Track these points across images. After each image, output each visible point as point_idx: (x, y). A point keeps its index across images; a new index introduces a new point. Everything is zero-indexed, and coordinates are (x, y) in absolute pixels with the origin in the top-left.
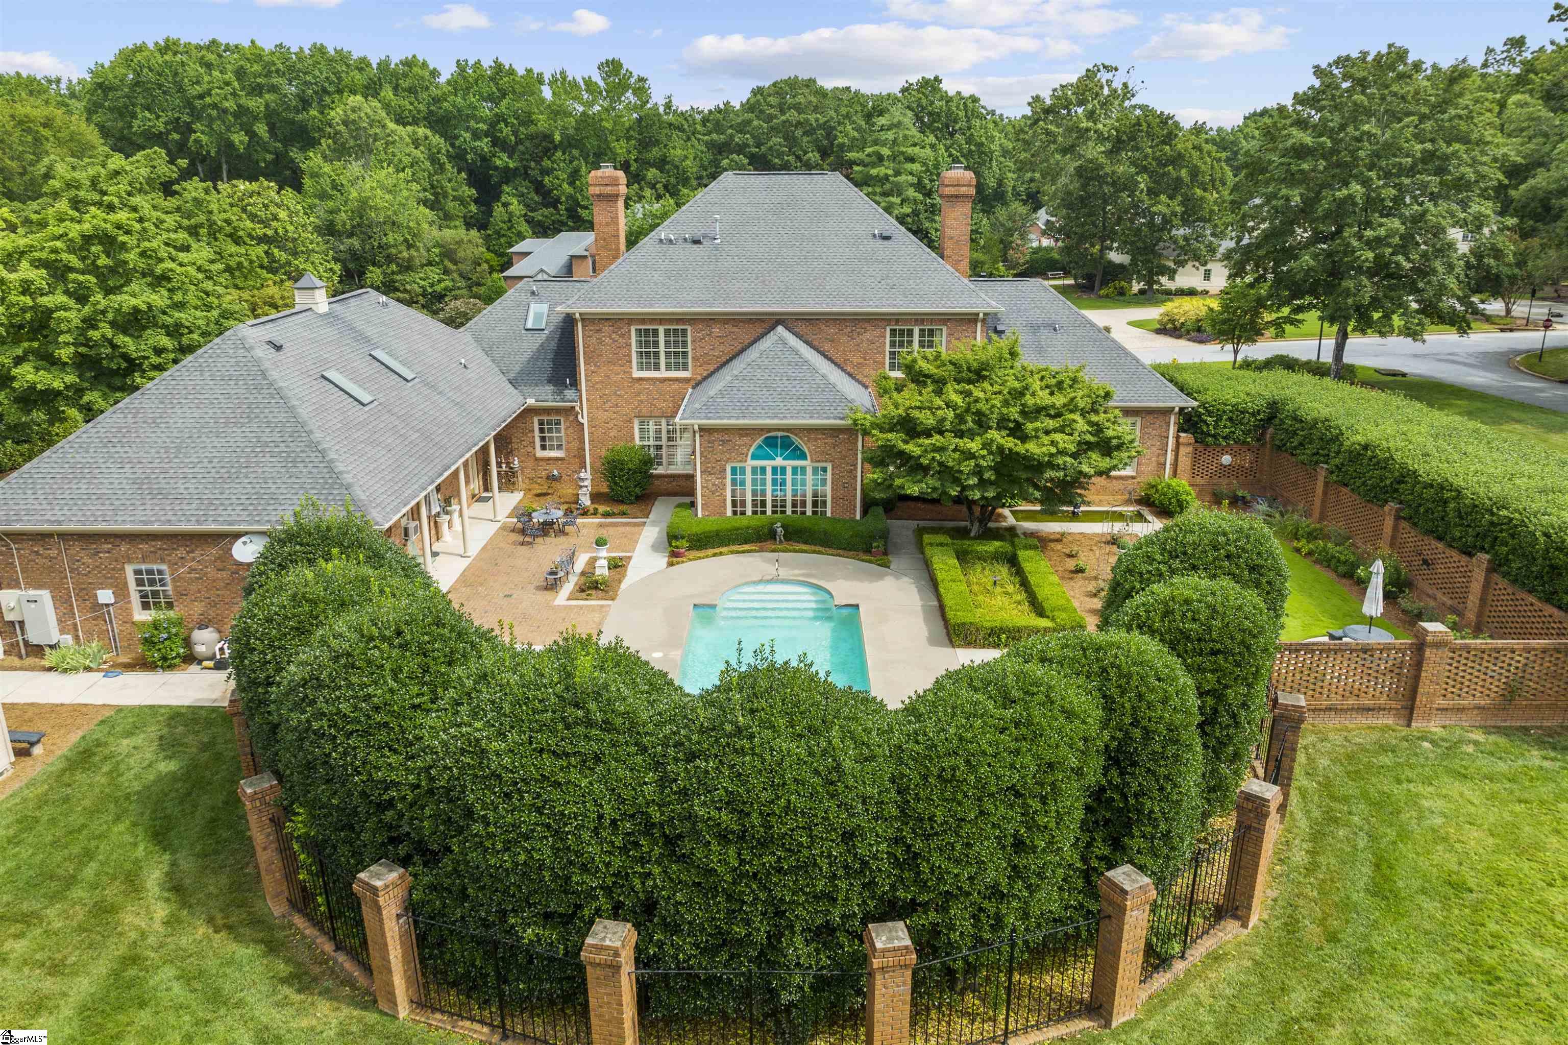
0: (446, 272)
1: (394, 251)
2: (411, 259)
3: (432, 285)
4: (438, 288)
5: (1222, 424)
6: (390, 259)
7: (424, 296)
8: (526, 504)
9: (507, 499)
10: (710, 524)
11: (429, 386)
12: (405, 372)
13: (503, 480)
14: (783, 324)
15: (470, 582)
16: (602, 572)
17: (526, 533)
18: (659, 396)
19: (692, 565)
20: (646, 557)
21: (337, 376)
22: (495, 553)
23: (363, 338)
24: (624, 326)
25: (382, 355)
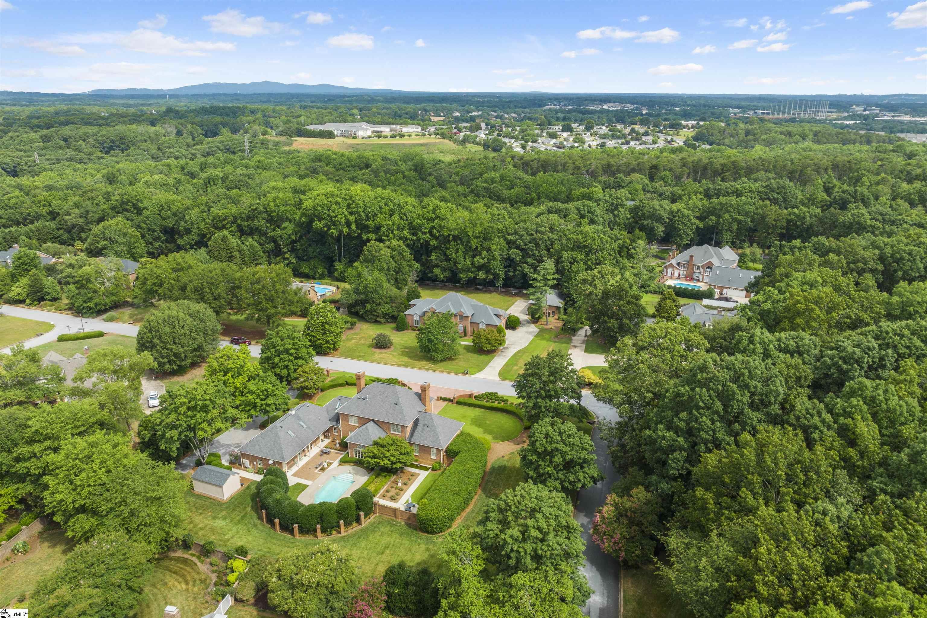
5: (451, 453)
8: (329, 444)
9: (327, 441)
10: (347, 459)
11: (308, 428)
12: (304, 426)
13: (327, 437)
14: (373, 421)
15: (307, 464)
16: (326, 466)
17: (323, 453)
18: (353, 428)
19: (341, 467)
20: (336, 463)
21: (290, 432)
22: (315, 457)
23: (299, 418)
24: (347, 415)
25: (301, 423)
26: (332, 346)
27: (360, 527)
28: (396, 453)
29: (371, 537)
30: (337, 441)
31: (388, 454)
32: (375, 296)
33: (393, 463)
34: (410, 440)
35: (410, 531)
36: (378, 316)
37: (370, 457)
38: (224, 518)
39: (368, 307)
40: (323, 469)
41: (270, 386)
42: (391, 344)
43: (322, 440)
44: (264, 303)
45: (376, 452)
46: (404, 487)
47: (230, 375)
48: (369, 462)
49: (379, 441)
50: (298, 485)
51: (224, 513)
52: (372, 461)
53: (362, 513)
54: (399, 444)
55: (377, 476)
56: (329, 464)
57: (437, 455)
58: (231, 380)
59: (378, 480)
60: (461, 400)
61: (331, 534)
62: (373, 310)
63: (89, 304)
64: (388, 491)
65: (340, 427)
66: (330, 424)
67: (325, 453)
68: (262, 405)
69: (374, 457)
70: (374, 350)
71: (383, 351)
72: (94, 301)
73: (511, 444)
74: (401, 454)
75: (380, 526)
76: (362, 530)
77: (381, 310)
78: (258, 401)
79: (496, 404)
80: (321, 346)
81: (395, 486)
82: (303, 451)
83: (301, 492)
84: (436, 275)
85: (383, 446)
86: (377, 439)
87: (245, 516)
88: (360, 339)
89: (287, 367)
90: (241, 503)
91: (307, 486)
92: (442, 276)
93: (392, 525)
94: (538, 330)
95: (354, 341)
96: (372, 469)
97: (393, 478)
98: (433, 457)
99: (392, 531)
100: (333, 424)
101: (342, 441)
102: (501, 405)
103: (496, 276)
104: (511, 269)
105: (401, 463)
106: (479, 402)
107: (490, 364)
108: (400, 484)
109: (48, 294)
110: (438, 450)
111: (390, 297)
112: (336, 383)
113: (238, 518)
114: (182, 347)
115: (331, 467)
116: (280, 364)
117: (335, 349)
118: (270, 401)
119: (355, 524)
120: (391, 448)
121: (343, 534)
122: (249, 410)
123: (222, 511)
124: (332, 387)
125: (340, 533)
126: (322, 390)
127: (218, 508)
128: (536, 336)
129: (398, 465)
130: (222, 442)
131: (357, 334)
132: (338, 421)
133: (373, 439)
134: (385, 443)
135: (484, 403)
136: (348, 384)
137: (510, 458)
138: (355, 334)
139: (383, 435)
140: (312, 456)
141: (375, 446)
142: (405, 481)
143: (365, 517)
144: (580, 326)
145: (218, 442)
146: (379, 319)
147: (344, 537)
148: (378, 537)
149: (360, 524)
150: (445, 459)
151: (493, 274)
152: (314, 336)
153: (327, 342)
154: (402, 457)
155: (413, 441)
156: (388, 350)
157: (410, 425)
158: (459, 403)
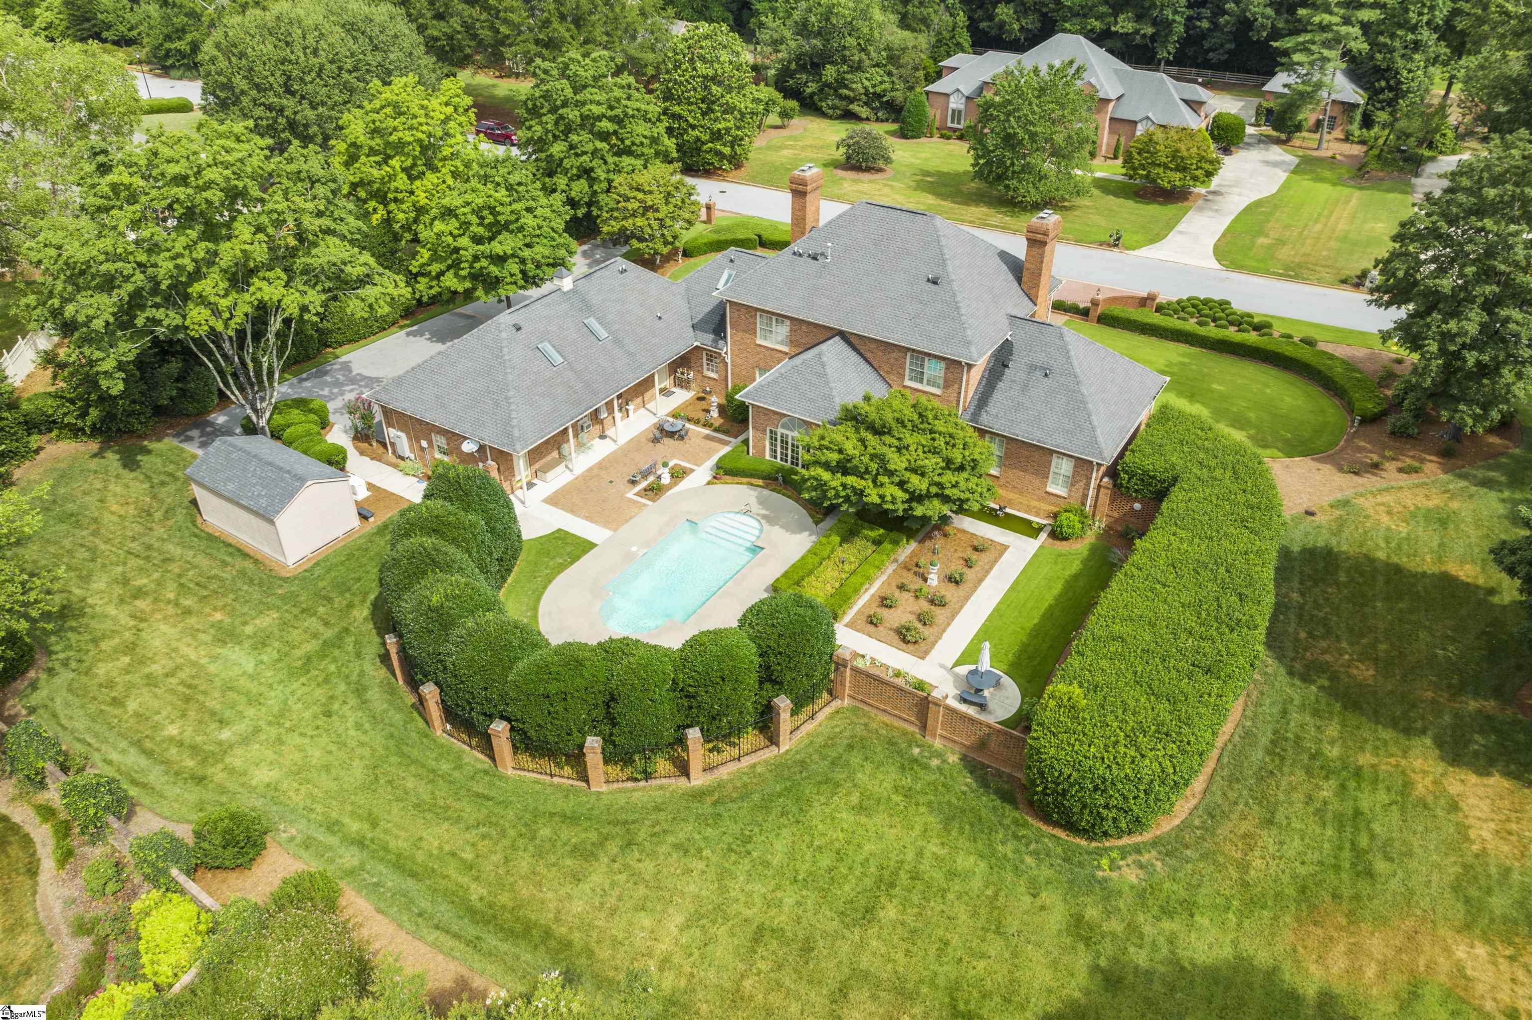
0: (890, 74)
1: (847, 53)
2: (860, 61)
3: (874, 86)
4: (878, 89)
5: (1134, 480)
6: (844, 60)
7: (866, 94)
8: (686, 405)
9: (682, 396)
10: (743, 463)
11: (617, 341)
12: (603, 333)
13: (683, 384)
14: (842, 335)
15: (603, 465)
16: (666, 479)
17: (663, 433)
18: (770, 358)
19: (719, 488)
20: (702, 473)
21: (547, 346)
22: (634, 445)
23: (587, 307)
24: (752, 311)
25: (592, 322)
26: (727, 150)
27: (771, 753)
28: (931, 462)
29: (816, 812)
30: (715, 400)
31: (897, 462)
32: (850, 41)
33: (917, 498)
34: (975, 417)
35: (986, 803)
36: (851, 100)
37: (826, 466)
38: (261, 642)
39: (830, 72)
40: (655, 491)
41: (502, 194)
42: (888, 160)
43: (665, 392)
44: (556, 24)
45: (851, 447)
46: (950, 593)
47: (395, 162)
48: (821, 485)
49: (865, 408)
50: (561, 537)
51: (267, 621)
52: (835, 481)
53: (783, 703)
54: (939, 426)
55: (848, 536)
56: (678, 475)
57: (1072, 482)
58: (402, 181)
59: (852, 553)
60: (1117, 311)
61: (648, 776)
62: (841, 83)
63: (177, 44)
64: (885, 602)
65: (727, 350)
66: (690, 340)
67: (671, 434)
68: (476, 258)
69: (844, 468)
70: (840, 173)
71: (865, 176)
72: (189, 37)
73: (1327, 469)
74: (949, 463)
75: (856, 759)
76: (779, 768)
77: (860, 83)
78: (464, 241)
79: (1231, 334)
80: (697, 147)
81: (915, 583)
82: (595, 416)
83: (562, 568)
84: (1002, 25)
85: (879, 431)
86: (854, 399)
87: (337, 642)
88: (803, 148)
89: (586, 173)
90: (343, 588)
91: (587, 546)
92: (1016, 26)
93: (909, 765)
94: (1296, 160)
95: (785, 152)
96: (832, 509)
97: (908, 549)
98: (1056, 488)
99: (908, 794)
100: (705, 339)
101: (730, 398)
102: (1252, 337)
103: (1163, 26)
104: (1207, 12)
105: (946, 499)
106: (1173, 323)
107: (1179, 227)
108: (934, 580)
109: (109, 27)
110: (1083, 466)
111: (888, 48)
112: (729, 236)
113: (311, 646)
114: (314, 107)
115: (685, 484)
116: (567, 163)
117: (736, 162)
118: (504, 244)
119: (751, 738)
120: (910, 439)
121: (699, 780)
122: (442, 273)
123: (263, 608)
124: (718, 246)
125: (684, 770)
126: (686, 254)
127: (256, 594)
128: (1294, 172)
129: (934, 509)
130: (357, 369)
131: (795, 139)
132: (718, 328)
133: (838, 402)
134: (889, 417)
135: (1191, 325)
136: (763, 243)
137: (1341, 523)
138: (790, 138)
139: (879, 391)
140: (623, 439)
141: (848, 428)
142: (956, 567)
143: (794, 713)
144: (1427, 153)
145: (346, 367)
146: (855, 107)
147: (699, 795)
148: (846, 817)
149: (773, 741)
150: (1105, 497)
151: (1155, 23)
152: (680, 117)
153: (717, 136)
154: (949, 477)
155: (985, 420)
156: (879, 176)
157: (981, 363)
158: (1108, 320)
